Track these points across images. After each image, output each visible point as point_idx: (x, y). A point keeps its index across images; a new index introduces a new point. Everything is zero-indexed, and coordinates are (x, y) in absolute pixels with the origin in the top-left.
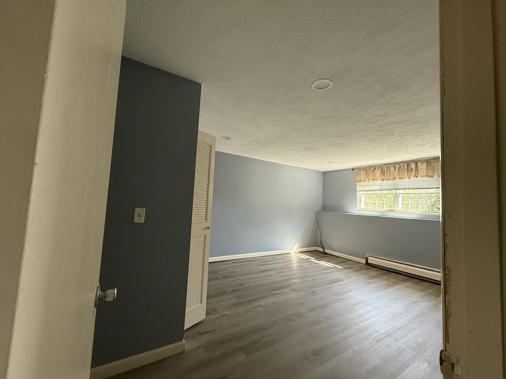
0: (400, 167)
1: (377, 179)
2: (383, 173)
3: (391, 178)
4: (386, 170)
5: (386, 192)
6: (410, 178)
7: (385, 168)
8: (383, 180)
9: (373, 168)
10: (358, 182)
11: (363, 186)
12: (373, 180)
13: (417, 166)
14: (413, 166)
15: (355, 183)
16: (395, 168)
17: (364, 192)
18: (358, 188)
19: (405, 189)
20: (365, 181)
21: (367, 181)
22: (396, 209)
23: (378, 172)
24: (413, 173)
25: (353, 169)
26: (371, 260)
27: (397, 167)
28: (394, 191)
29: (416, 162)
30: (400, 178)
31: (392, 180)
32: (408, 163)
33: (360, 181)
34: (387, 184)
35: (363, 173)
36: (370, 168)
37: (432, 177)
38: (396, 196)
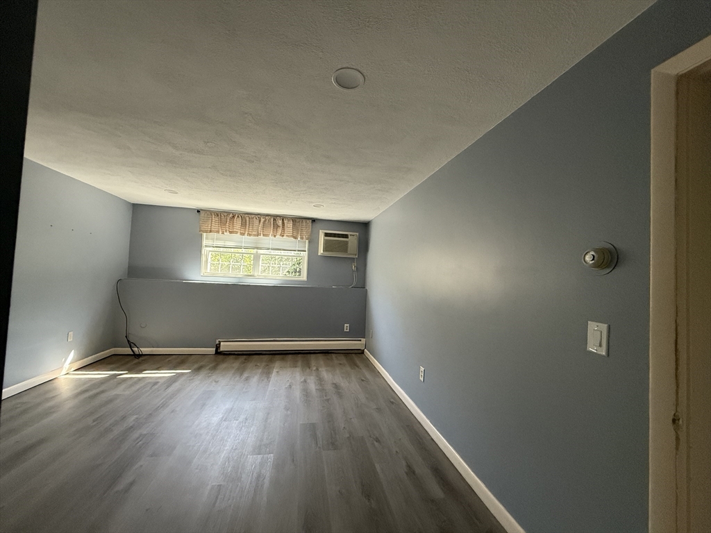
0: (266, 220)
1: (236, 233)
2: (244, 224)
3: (254, 233)
4: (248, 221)
5: (244, 251)
6: (275, 236)
7: (248, 219)
8: (243, 234)
9: (231, 215)
10: (206, 232)
11: (213, 239)
12: (231, 232)
13: (283, 223)
14: (280, 222)
15: (201, 233)
16: (260, 221)
17: (211, 249)
18: (205, 242)
19: (268, 249)
20: (218, 232)
21: (220, 232)
22: (256, 274)
23: (238, 222)
24: (280, 231)
25: (198, 211)
26: (225, 346)
27: (262, 220)
28: (254, 251)
29: (283, 218)
30: (264, 235)
31: (255, 235)
32: (275, 217)
33: (211, 231)
34: (247, 239)
35: (215, 219)
36: (225, 214)
37: (296, 238)
38: (257, 257)
